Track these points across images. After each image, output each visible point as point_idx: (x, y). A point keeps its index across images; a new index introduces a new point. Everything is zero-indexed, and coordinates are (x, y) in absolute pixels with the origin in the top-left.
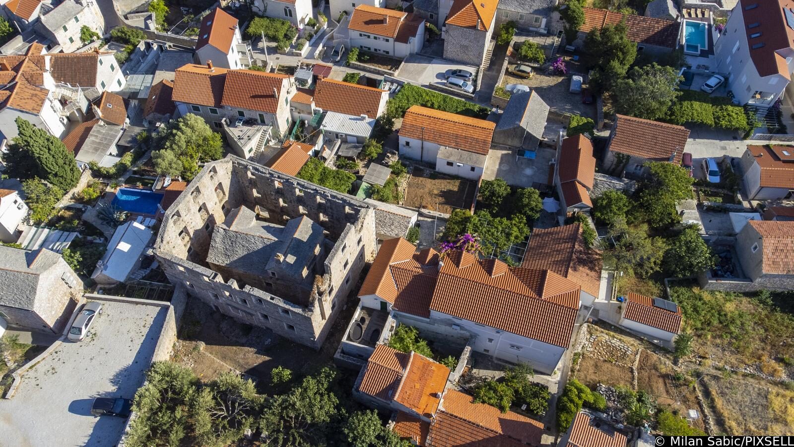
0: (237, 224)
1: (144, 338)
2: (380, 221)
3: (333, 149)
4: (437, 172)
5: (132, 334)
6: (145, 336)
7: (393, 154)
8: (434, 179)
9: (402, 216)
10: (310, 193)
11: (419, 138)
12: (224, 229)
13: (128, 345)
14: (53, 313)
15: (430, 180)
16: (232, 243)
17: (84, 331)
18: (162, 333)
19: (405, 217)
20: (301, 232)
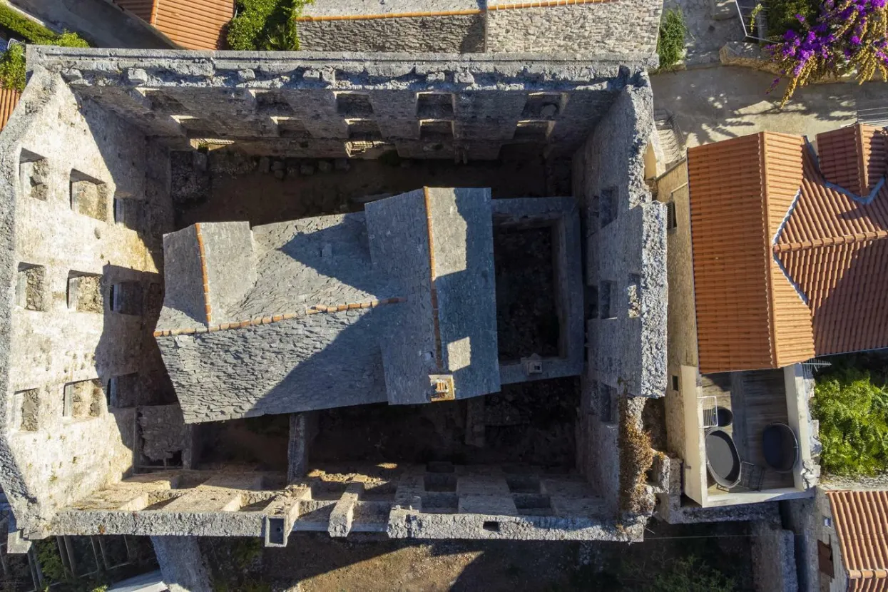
0: (218, 295)
12: (193, 334)
20: (443, 250)
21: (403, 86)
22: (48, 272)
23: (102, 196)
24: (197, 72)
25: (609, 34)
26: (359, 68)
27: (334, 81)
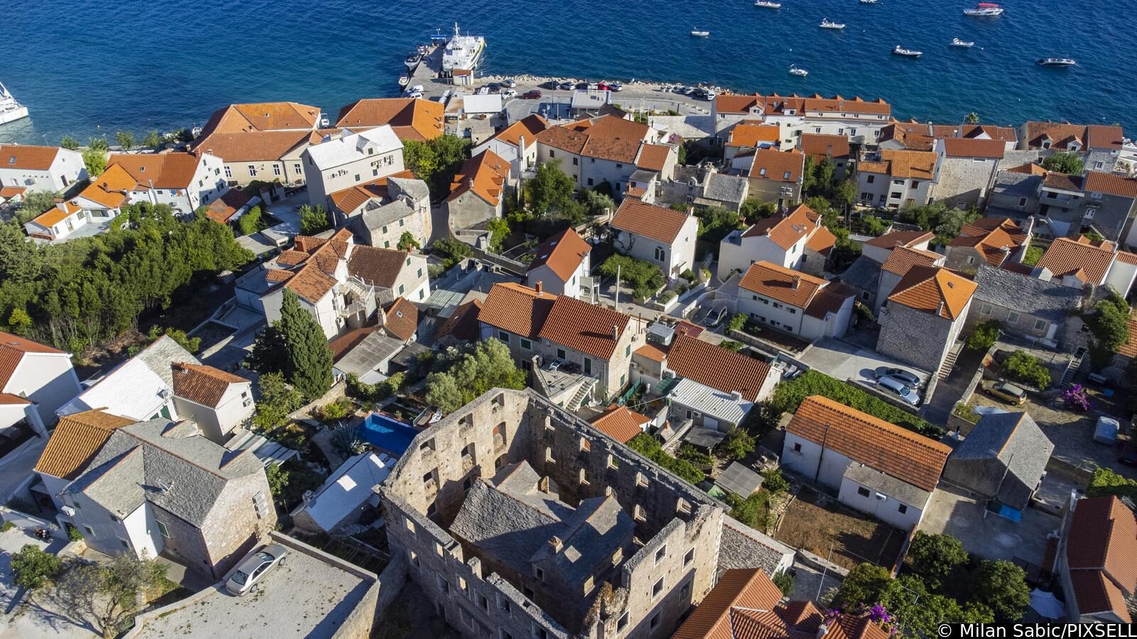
0: (509, 484)
1: (323, 617)
2: (729, 547)
3: (678, 431)
4: (839, 502)
5: (310, 607)
6: (325, 616)
7: (772, 458)
8: (833, 511)
9: (768, 548)
10: (628, 464)
11: (818, 442)
12: (489, 487)
13: (297, 622)
14: (224, 544)
15: (825, 512)
16: (493, 511)
17: (250, 582)
18: (350, 616)
19: (773, 550)
20: (599, 517)
21: (632, 464)
22: (472, 430)
23: (502, 448)
24: (569, 419)
25: (749, 558)
26: (621, 448)
27: (610, 447)
